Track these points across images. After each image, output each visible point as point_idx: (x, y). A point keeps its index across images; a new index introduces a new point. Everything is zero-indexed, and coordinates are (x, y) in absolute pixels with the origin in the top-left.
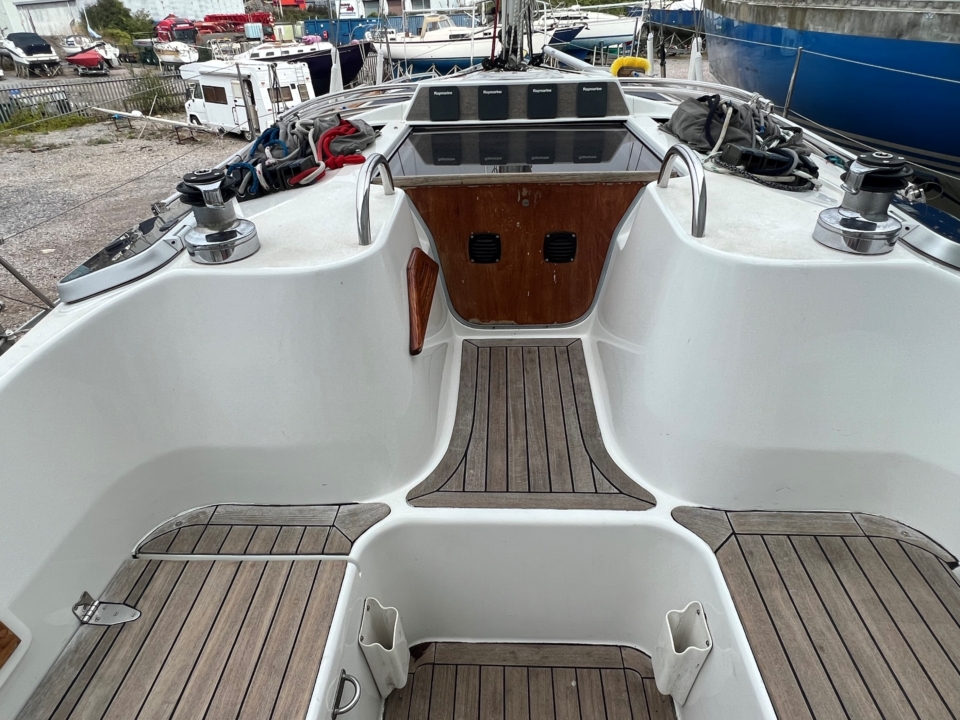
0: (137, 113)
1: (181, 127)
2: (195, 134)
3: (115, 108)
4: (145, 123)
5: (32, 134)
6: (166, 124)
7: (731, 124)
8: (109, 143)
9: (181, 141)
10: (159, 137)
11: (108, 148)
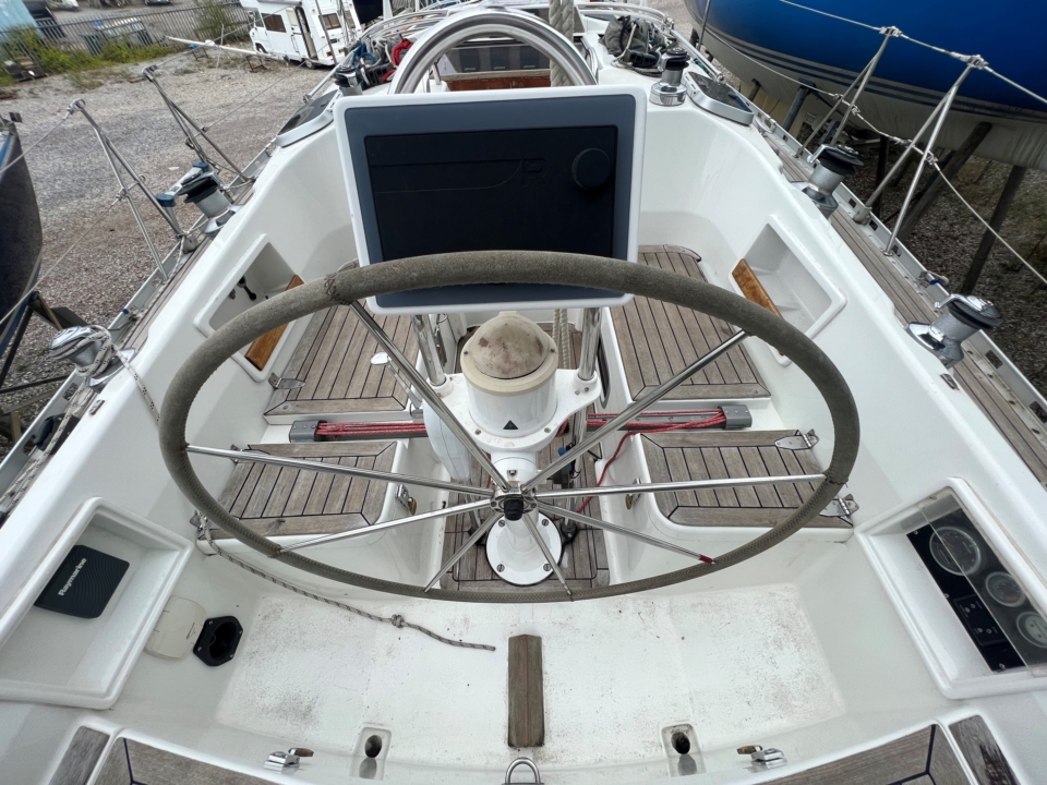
0: (210, 43)
1: (251, 56)
2: (264, 63)
3: (189, 38)
4: (219, 53)
5: (124, 65)
6: (237, 53)
7: (634, 36)
8: (193, 72)
9: (254, 70)
10: (234, 66)
11: (193, 78)
